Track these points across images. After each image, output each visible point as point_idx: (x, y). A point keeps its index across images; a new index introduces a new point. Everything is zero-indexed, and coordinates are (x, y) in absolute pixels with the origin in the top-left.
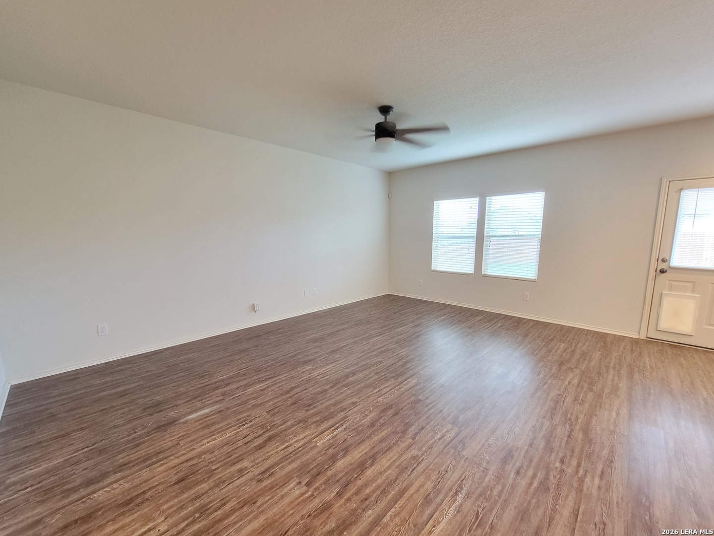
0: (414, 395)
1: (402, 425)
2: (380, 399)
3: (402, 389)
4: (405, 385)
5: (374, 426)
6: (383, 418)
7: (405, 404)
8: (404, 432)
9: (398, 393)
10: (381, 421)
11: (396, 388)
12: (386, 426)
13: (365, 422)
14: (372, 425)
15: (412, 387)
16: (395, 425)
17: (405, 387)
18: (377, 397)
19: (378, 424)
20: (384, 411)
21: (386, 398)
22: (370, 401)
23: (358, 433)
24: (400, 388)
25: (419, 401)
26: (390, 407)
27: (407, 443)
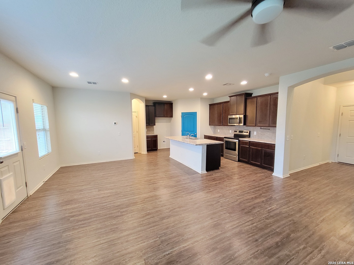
0: (231, 217)
1: (241, 205)
2: (252, 218)
3: (237, 222)
4: (234, 225)
5: (253, 207)
6: (249, 209)
7: (237, 213)
8: (240, 203)
9: (241, 220)
10: (250, 208)
11: (242, 223)
12: (248, 206)
13: (258, 209)
14: (254, 208)
15: (231, 222)
16: (244, 206)
17: (235, 223)
18: (254, 220)
19: (252, 207)
20: (249, 212)
21: (248, 218)
22: (257, 218)
23: (260, 206)
24: (239, 223)
25: (230, 213)
26: (246, 213)
27: (240, 200)
